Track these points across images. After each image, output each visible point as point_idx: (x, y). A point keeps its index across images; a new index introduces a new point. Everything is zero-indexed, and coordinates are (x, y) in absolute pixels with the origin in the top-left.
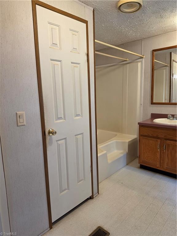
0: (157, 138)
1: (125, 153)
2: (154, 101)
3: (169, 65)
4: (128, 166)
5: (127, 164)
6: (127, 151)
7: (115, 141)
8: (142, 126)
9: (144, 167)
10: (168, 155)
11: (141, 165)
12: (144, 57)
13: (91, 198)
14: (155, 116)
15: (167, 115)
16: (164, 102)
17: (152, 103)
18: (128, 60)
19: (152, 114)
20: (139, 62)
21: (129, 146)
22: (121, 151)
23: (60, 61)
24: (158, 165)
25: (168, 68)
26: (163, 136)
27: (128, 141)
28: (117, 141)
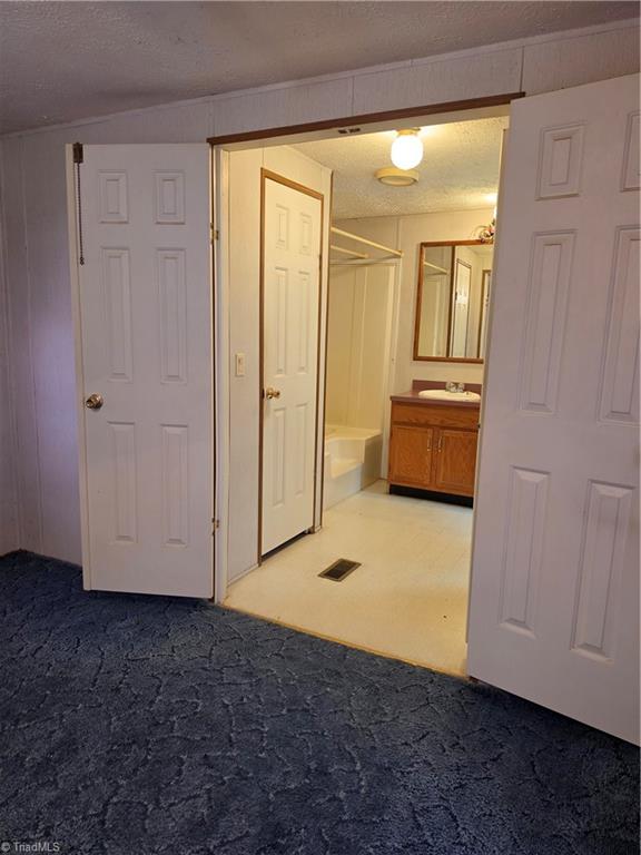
0: (427, 425)
1: (360, 464)
2: (420, 354)
3: (449, 272)
4: (363, 492)
5: (362, 490)
6: (363, 459)
7: (337, 439)
8: (397, 402)
9: (397, 491)
10: (445, 459)
11: (391, 486)
12: (403, 255)
13: (311, 532)
14: (420, 385)
15: (445, 383)
16: (434, 355)
17: (416, 358)
18: (366, 256)
19: (414, 381)
20: (392, 264)
21: (367, 449)
22: (351, 461)
23: (286, 270)
24: (427, 482)
25: (446, 279)
26: (437, 423)
27: (365, 439)
28: (343, 438)
